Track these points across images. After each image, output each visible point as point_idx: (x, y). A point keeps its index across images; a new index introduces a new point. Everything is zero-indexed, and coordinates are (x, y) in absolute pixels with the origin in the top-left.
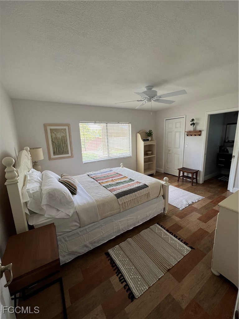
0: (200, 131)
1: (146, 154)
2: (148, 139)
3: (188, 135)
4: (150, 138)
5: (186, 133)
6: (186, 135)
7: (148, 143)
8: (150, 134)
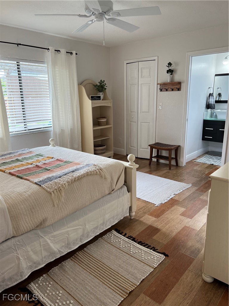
0: (180, 83)
1: (96, 123)
2: (100, 97)
3: (161, 90)
4: (101, 95)
5: (159, 85)
6: (159, 90)
7: (99, 103)
8: (101, 87)
